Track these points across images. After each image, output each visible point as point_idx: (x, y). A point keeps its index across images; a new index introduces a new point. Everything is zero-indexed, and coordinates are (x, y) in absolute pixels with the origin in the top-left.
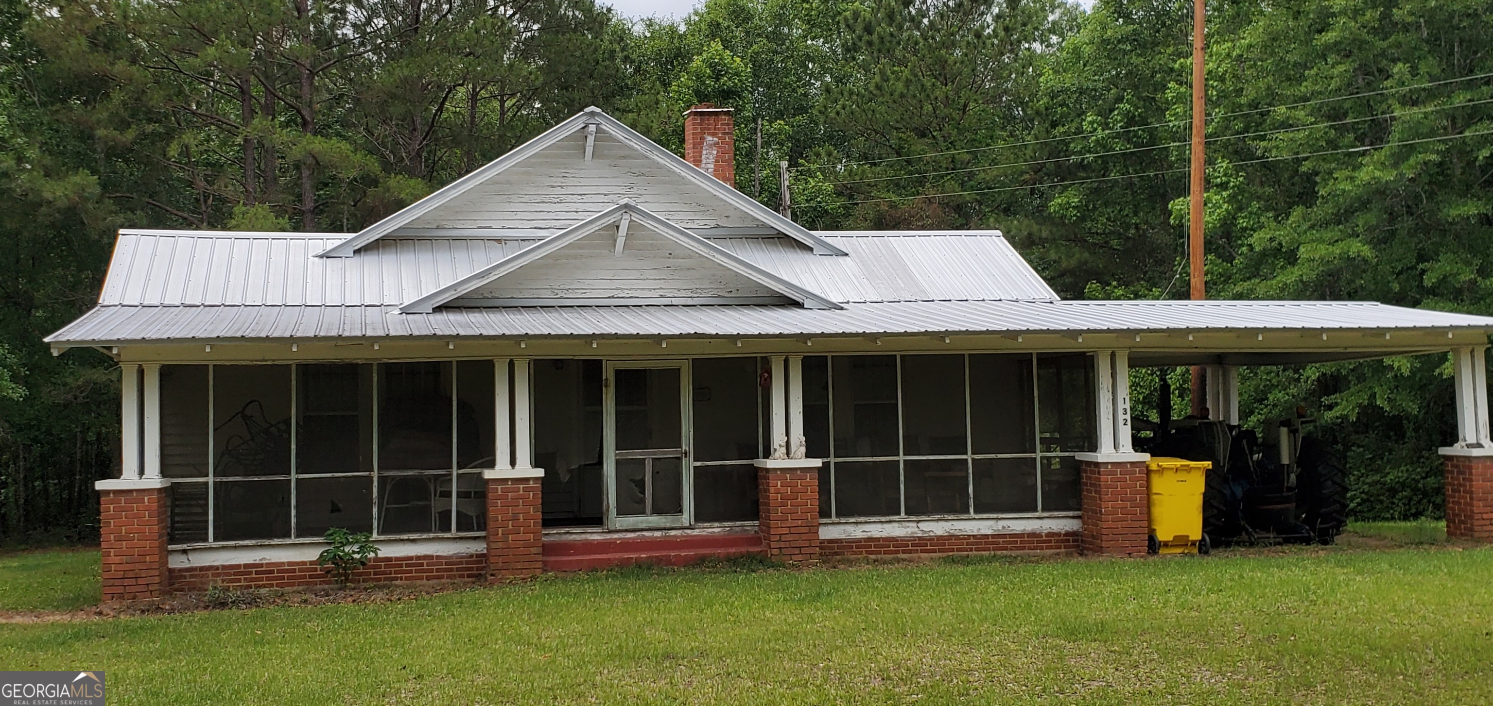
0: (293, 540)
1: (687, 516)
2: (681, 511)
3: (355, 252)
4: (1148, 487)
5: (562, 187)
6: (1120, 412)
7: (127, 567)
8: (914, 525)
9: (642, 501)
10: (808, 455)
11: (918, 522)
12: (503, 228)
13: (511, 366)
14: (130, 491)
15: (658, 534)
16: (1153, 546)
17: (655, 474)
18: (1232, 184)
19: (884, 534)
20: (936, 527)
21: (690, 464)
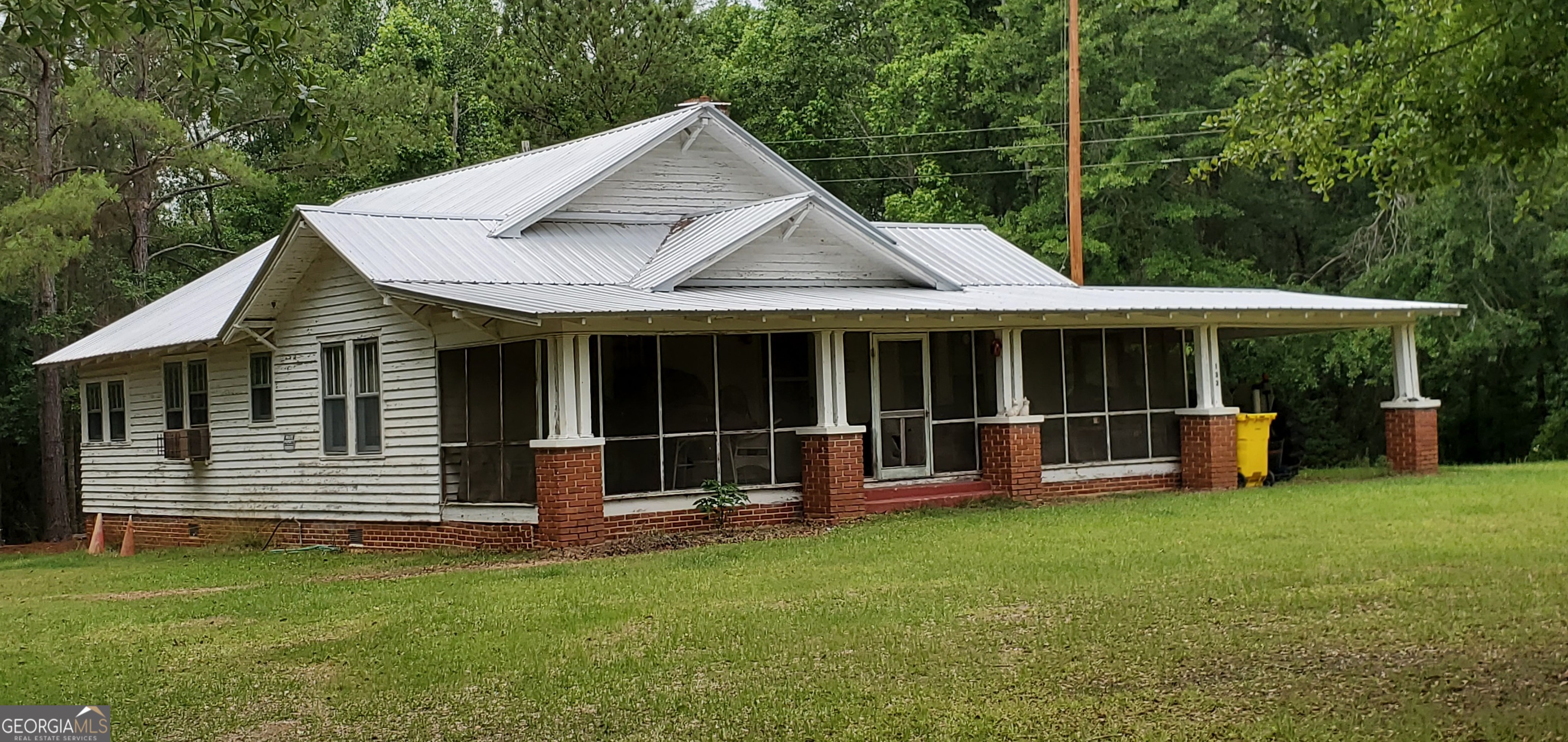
1: (928, 469)
2: (925, 464)
3: (522, 233)
4: (1236, 433)
5: (664, 175)
6: (1214, 375)
7: (578, 517)
8: (1074, 470)
9: (899, 456)
11: (1076, 468)
12: (619, 213)
14: (580, 448)
15: (910, 483)
17: (907, 431)
18: (939, 183)
19: (1056, 480)
20: (1088, 472)
21: (930, 423)
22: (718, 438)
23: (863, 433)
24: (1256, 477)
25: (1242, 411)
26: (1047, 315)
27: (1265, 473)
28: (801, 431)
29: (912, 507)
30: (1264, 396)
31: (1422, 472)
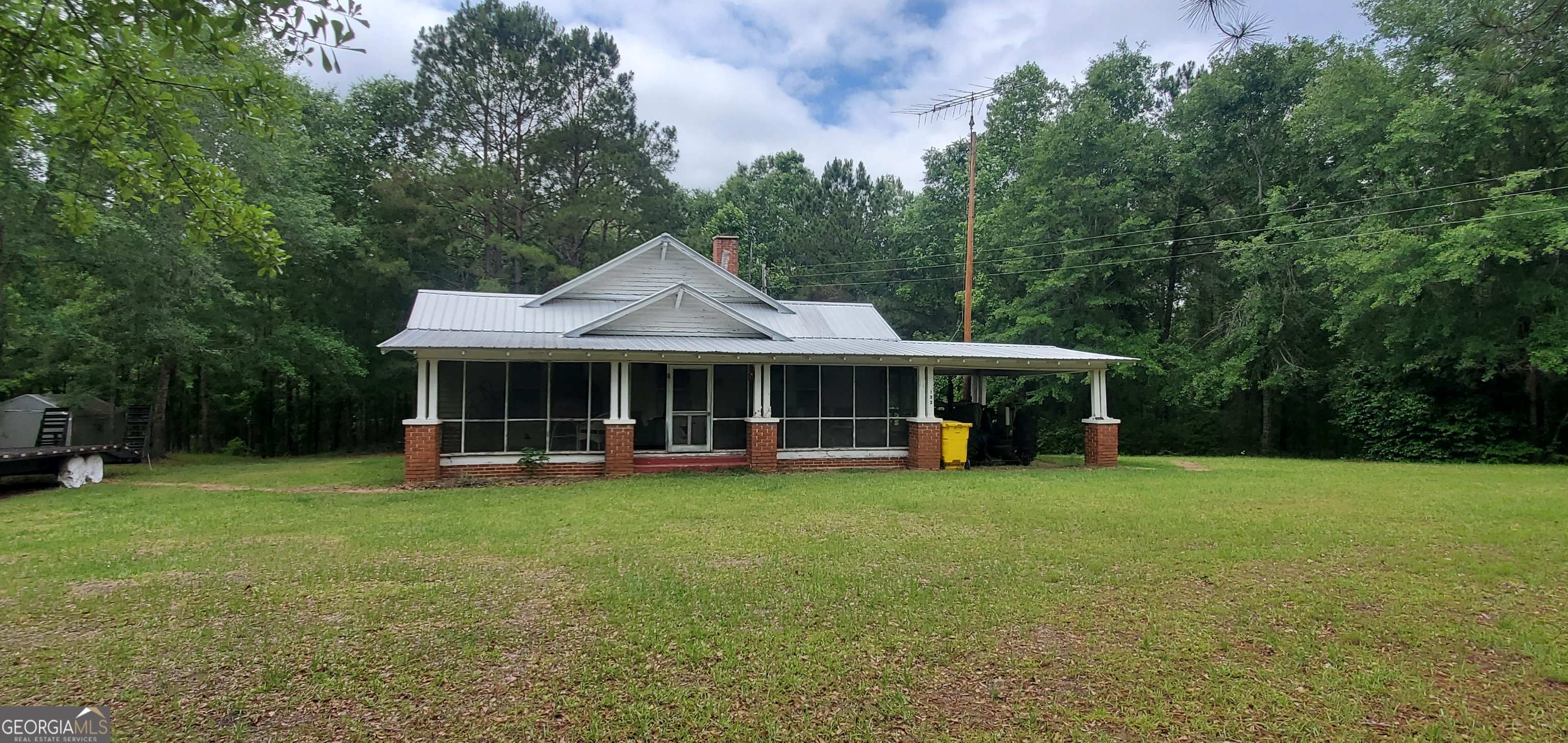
0: (505, 453)
1: (709, 446)
2: (706, 443)
3: (542, 304)
4: (941, 435)
5: (649, 274)
6: (929, 397)
7: (419, 464)
8: (825, 452)
9: (686, 438)
10: (772, 416)
11: (827, 450)
12: (618, 294)
13: (620, 365)
14: (421, 426)
15: (694, 455)
16: (943, 465)
17: (693, 423)
19: (810, 457)
20: (836, 454)
21: (710, 421)
22: (548, 422)
24: (956, 463)
27: (964, 459)
31: (1101, 465)
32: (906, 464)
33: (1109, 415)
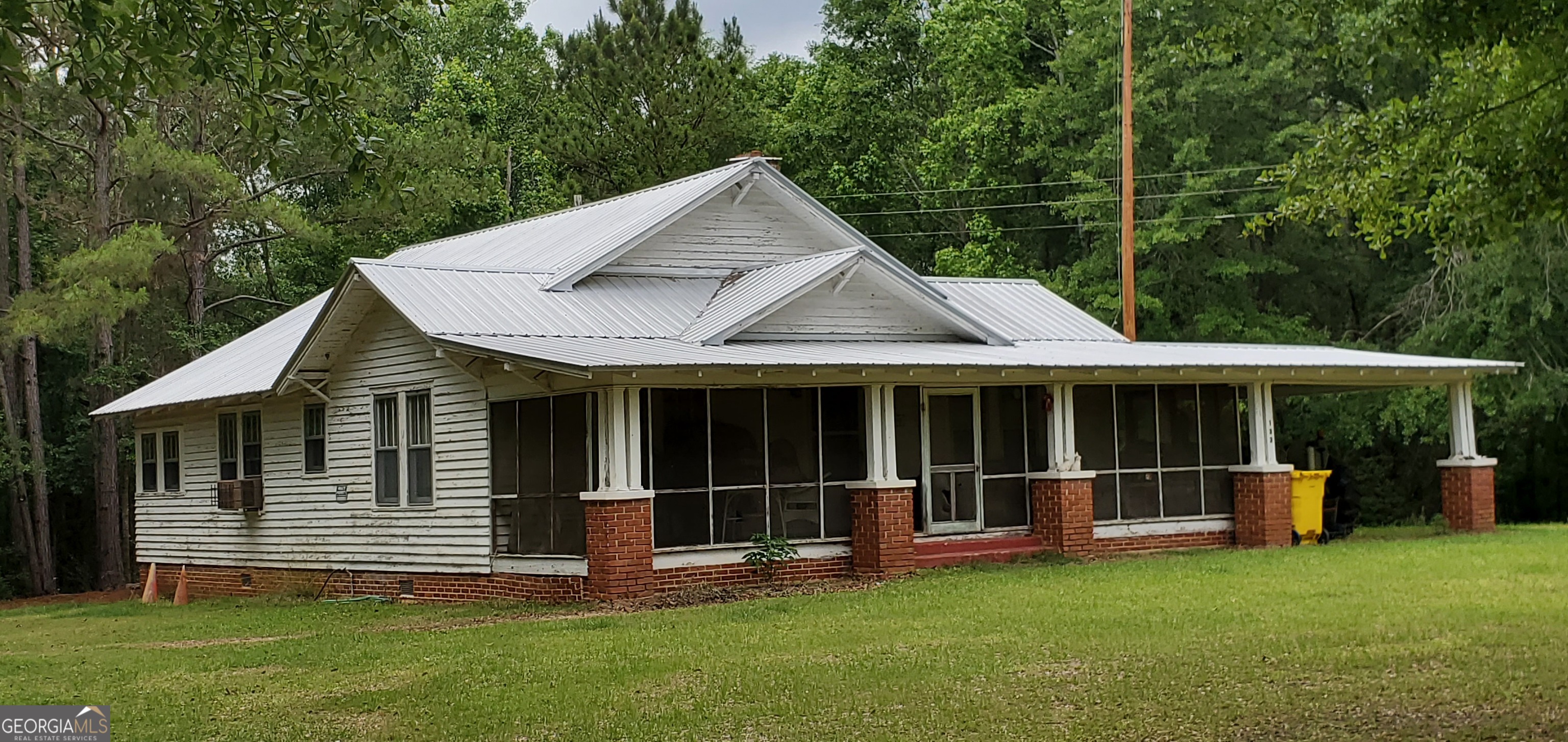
1: (979, 524)
2: (975, 519)
3: (573, 286)
4: (1290, 491)
5: (715, 229)
6: (1268, 432)
8: (1126, 527)
9: (949, 511)
10: (1083, 468)
11: (1128, 525)
12: (670, 266)
15: (960, 537)
16: (1296, 539)
17: (958, 486)
18: (990, 238)
19: (1107, 536)
20: (1140, 529)
21: (980, 478)
22: (767, 491)
23: (913, 488)
24: (1310, 535)
25: (1296, 468)
26: (1100, 370)
27: (1319, 531)
28: (850, 485)
29: (963, 561)
30: (1319, 454)
31: (1479, 531)
32: (1230, 539)
33: (1480, 451)
